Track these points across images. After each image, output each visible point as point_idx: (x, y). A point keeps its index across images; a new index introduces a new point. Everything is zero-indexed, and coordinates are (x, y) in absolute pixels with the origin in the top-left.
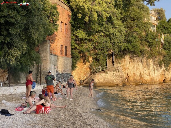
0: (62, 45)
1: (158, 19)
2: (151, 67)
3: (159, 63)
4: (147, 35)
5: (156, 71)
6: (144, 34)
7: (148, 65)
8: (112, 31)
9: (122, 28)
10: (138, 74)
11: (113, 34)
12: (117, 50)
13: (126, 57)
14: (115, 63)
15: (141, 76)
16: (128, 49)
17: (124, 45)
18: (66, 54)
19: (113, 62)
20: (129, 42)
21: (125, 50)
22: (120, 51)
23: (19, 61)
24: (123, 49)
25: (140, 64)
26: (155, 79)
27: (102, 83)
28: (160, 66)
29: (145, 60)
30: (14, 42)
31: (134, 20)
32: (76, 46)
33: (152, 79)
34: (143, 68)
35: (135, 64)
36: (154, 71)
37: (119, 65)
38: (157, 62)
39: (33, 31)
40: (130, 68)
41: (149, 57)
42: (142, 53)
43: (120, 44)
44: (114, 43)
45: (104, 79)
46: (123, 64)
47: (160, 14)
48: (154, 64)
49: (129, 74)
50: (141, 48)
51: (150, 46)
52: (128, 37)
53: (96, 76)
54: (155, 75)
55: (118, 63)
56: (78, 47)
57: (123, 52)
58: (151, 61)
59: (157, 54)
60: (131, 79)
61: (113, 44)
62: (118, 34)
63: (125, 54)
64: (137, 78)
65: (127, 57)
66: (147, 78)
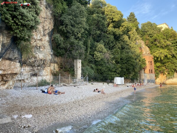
0: (149, 70)
18: (152, 72)
30: (131, 73)
45: (172, 82)
56: (158, 69)
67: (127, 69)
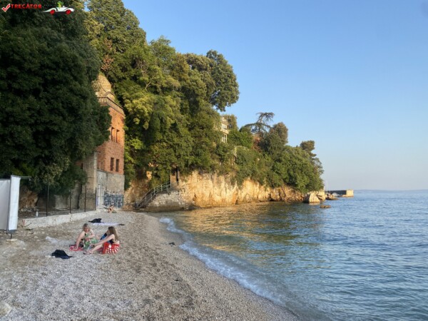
0: (112, 159)
1: (229, 127)
2: (223, 185)
3: (231, 180)
4: (218, 147)
5: (228, 190)
6: (215, 145)
7: (219, 183)
8: (176, 140)
9: (189, 137)
10: (207, 194)
11: (178, 145)
12: (183, 165)
13: (193, 173)
14: (180, 181)
15: (211, 196)
16: (197, 163)
17: (191, 159)
18: (117, 170)
19: (177, 180)
20: (197, 155)
21: (192, 164)
22: (186, 166)
23: (59, 181)
24: (190, 163)
25: (210, 181)
26: (227, 200)
27: (163, 207)
28: (233, 184)
29: (215, 177)
30: (53, 156)
31: (203, 128)
32: (130, 158)
33: (223, 200)
34: (214, 186)
35: (204, 181)
36: (226, 190)
37: (184, 183)
38: (229, 180)
39: (80, 142)
40: (198, 187)
41: (221, 173)
42: (213, 168)
43: (186, 157)
44: (180, 155)
45: (167, 202)
46: (189, 182)
47: (231, 121)
48: (226, 181)
49: (197, 195)
50: (212, 162)
51: (222, 160)
52: (196, 148)
53: (157, 198)
54: (228, 194)
55: (183, 180)
56: (132, 160)
57: (190, 168)
58: (222, 178)
59: (229, 169)
60: (199, 200)
61: (178, 157)
62: (184, 144)
63: (193, 170)
64: (206, 199)
65: (195, 174)
66: (217, 199)
67: (41, 128)
